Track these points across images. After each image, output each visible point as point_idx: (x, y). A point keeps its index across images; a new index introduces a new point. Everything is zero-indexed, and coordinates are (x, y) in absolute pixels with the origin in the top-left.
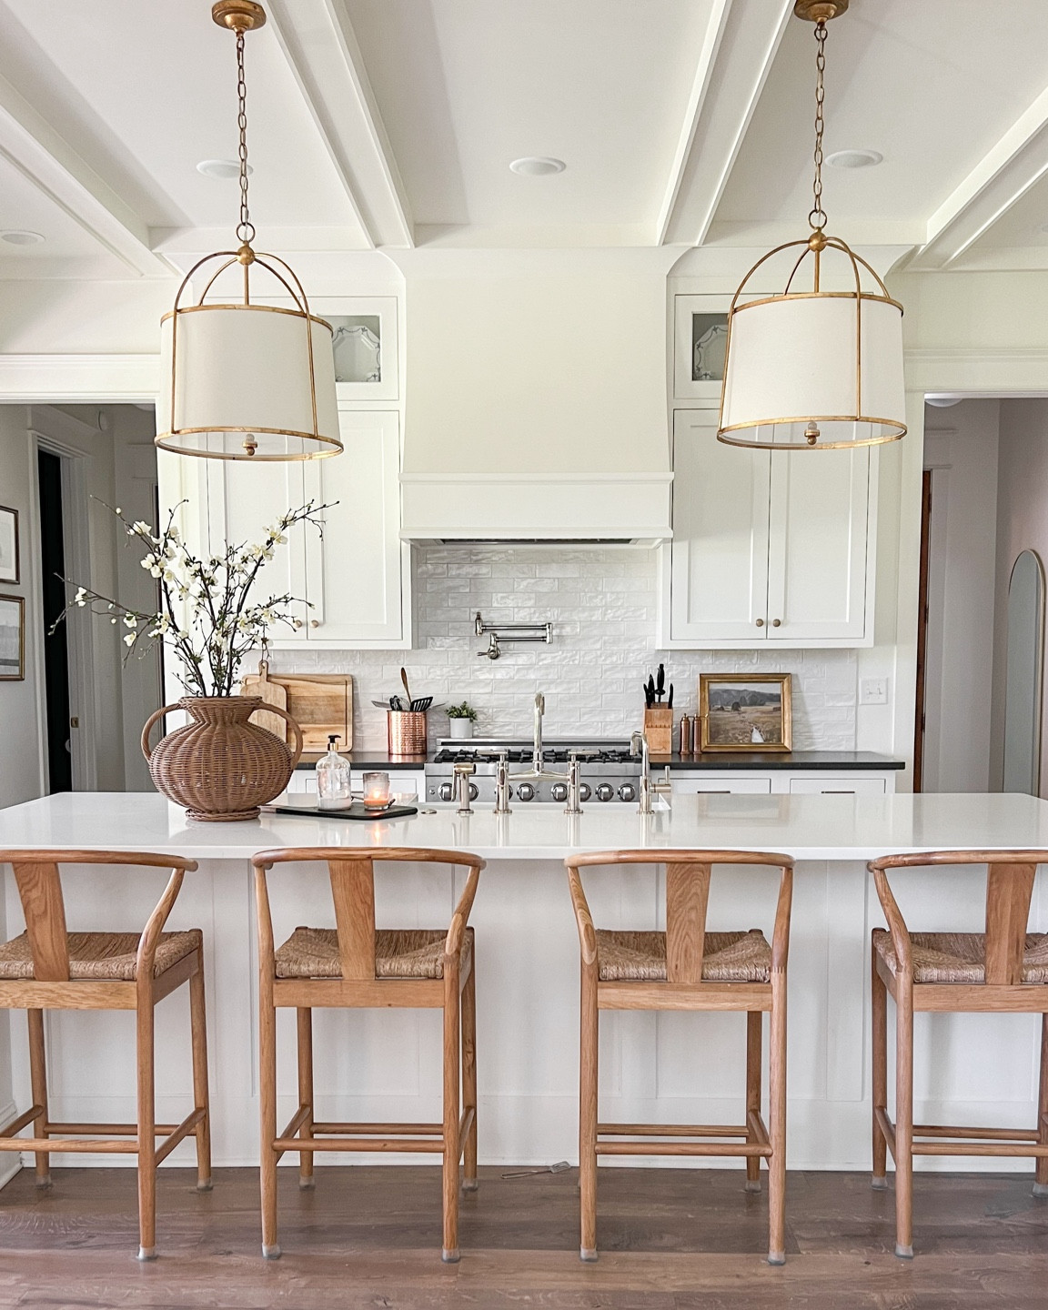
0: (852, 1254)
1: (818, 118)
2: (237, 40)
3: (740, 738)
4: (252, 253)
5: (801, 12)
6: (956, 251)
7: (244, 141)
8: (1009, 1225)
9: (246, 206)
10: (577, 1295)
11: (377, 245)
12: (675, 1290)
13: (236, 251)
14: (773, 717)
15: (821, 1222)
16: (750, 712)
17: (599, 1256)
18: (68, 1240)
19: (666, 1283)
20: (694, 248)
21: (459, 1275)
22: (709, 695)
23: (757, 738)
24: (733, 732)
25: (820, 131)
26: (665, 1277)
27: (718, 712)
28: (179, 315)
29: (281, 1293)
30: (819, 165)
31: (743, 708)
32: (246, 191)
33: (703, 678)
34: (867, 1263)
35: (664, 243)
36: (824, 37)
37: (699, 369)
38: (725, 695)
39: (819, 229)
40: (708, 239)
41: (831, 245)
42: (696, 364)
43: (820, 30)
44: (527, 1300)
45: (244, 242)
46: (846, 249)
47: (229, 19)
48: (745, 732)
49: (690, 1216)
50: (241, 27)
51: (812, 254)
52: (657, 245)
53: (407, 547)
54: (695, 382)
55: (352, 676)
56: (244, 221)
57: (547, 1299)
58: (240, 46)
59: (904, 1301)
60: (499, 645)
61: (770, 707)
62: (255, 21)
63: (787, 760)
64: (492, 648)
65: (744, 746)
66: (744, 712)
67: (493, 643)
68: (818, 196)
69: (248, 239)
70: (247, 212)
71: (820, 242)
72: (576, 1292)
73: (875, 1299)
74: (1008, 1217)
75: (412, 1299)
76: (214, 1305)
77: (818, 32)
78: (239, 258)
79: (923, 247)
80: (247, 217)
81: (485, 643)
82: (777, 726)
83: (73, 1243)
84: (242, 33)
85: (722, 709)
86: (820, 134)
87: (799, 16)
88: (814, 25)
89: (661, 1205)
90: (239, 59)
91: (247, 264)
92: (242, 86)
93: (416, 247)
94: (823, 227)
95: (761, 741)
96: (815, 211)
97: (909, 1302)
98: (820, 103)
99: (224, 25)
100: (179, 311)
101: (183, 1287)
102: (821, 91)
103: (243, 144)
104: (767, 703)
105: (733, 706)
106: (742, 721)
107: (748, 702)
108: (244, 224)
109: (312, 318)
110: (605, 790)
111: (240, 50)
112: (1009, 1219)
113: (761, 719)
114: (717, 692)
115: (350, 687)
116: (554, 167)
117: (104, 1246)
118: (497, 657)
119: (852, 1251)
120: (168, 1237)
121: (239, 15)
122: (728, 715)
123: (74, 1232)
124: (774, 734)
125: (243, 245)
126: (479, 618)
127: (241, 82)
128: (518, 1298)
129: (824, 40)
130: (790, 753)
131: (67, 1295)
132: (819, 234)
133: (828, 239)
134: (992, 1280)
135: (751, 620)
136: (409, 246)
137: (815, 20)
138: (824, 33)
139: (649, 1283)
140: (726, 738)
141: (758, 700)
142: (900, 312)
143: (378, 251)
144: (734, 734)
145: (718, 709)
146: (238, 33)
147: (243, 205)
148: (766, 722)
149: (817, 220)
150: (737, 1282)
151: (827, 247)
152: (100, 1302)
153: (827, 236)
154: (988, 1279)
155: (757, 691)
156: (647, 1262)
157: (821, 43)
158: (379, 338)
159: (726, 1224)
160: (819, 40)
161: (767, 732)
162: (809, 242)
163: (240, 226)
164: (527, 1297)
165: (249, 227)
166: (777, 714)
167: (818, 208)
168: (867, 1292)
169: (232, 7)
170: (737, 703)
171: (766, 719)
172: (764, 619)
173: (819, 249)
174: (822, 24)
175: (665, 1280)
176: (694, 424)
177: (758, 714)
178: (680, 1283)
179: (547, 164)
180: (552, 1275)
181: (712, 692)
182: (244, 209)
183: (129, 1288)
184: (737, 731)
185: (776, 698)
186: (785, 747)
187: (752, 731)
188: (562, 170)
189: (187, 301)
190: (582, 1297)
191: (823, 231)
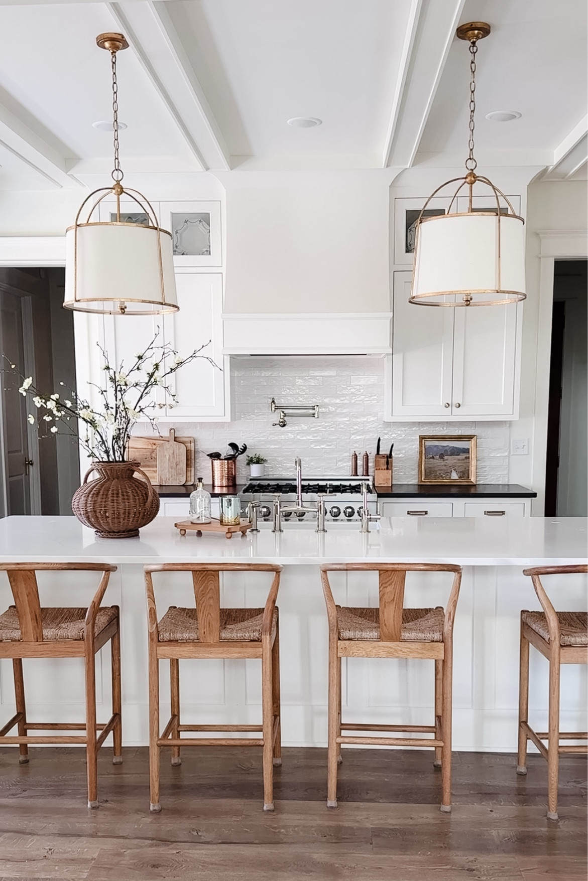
0: (483, 805)
1: (472, 101)
2: (111, 57)
3: (444, 476)
4: (122, 188)
5: (461, 35)
6: (574, 167)
7: (117, 119)
8: (581, 788)
9: (118, 159)
10: (313, 829)
11: (207, 169)
12: (372, 826)
13: (112, 187)
14: (465, 463)
15: (465, 785)
16: (451, 460)
17: (338, 805)
18: (11, 792)
19: (367, 822)
20: (406, 169)
21: (243, 816)
22: (425, 449)
23: (454, 476)
24: (440, 472)
25: (472, 109)
26: (367, 818)
27: (431, 460)
28: (78, 228)
29: (136, 827)
30: (472, 130)
31: (446, 457)
32: (117, 149)
33: (422, 438)
34: (491, 811)
35: (387, 166)
36: (475, 51)
37: (410, 245)
38: (435, 449)
39: (472, 170)
40: (414, 164)
41: (479, 180)
42: (408, 242)
43: (473, 47)
44: (283, 832)
45: (117, 181)
46: (490, 183)
47: (107, 44)
48: (447, 472)
49: (386, 780)
50: (115, 49)
51: (467, 186)
52: (383, 167)
53: (227, 359)
54: (407, 254)
55: (193, 438)
56: (117, 168)
57: (294, 831)
58: (114, 61)
59: (511, 836)
60: (286, 418)
61: (463, 456)
62: (123, 45)
63: (473, 491)
64: (281, 420)
65: (446, 481)
66: (447, 460)
67: (282, 417)
68: (471, 150)
69: (119, 180)
70: (119, 162)
71: (472, 178)
72: (312, 827)
73: (493, 834)
74: (581, 783)
75: (213, 831)
76: (95, 834)
77: (471, 48)
78: (114, 191)
79: (551, 167)
80: (119, 166)
81: (277, 417)
82: (467, 468)
83: (13, 795)
84: (115, 52)
85: (433, 458)
86: (473, 111)
87: (459, 37)
88: (468, 43)
89: (369, 773)
90: (113, 68)
91: (119, 195)
92: (115, 85)
93: (231, 170)
94: (474, 169)
95: (457, 478)
96: (470, 159)
97: (514, 836)
98: (473, 92)
99: (104, 48)
100: (78, 226)
101: (77, 822)
102: (473, 84)
103: (116, 121)
104: (461, 454)
105: (440, 456)
106: (445, 465)
107: (449, 453)
108: (117, 170)
109: (161, 230)
110: (350, 510)
111: (114, 63)
112: (582, 784)
113: (457, 464)
114: (430, 447)
115: (193, 444)
116: (314, 122)
117: (31, 797)
118: (284, 425)
119: (483, 803)
120: (70, 791)
121: (113, 42)
122: (438, 462)
123: (14, 787)
124: (465, 474)
125: (116, 183)
126: (273, 402)
127: (115, 83)
128: (277, 831)
129: (475, 53)
130: (475, 485)
131: (8, 827)
132: (472, 174)
133: (478, 177)
134: (566, 823)
135: (442, 403)
136: (227, 170)
137: (470, 40)
138: (475, 48)
139: (358, 822)
140: (435, 476)
141: (456, 452)
142: (522, 222)
143: (208, 173)
144: (440, 474)
145: (431, 458)
146: (112, 53)
147: (116, 158)
148: (461, 466)
149: (471, 164)
150: (411, 822)
151: (477, 181)
152: (27, 831)
153: (477, 175)
154: (564, 822)
155: (455, 446)
156: (358, 808)
157: (473, 54)
158: (209, 226)
159: (408, 785)
160: (472, 53)
161: (461, 472)
162: (466, 178)
163: (114, 171)
164: (282, 830)
165: (120, 172)
166: (467, 461)
167: (471, 157)
168: (489, 829)
169: (108, 38)
170: (442, 454)
171: (461, 464)
172: (450, 403)
173: (472, 183)
174: (474, 43)
175: (367, 820)
176: (406, 281)
177: (455, 461)
178: (377, 822)
179: (311, 121)
180: (299, 817)
181: (426, 447)
182: (117, 160)
183: (45, 823)
184: (443, 472)
185: (467, 451)
186: (472, 482)
187: (451, 471)
188: (321, 124)
189: (82, 220)
190: (315, 831)
191: (474, 172)
